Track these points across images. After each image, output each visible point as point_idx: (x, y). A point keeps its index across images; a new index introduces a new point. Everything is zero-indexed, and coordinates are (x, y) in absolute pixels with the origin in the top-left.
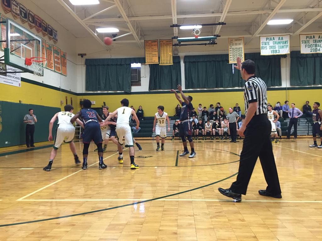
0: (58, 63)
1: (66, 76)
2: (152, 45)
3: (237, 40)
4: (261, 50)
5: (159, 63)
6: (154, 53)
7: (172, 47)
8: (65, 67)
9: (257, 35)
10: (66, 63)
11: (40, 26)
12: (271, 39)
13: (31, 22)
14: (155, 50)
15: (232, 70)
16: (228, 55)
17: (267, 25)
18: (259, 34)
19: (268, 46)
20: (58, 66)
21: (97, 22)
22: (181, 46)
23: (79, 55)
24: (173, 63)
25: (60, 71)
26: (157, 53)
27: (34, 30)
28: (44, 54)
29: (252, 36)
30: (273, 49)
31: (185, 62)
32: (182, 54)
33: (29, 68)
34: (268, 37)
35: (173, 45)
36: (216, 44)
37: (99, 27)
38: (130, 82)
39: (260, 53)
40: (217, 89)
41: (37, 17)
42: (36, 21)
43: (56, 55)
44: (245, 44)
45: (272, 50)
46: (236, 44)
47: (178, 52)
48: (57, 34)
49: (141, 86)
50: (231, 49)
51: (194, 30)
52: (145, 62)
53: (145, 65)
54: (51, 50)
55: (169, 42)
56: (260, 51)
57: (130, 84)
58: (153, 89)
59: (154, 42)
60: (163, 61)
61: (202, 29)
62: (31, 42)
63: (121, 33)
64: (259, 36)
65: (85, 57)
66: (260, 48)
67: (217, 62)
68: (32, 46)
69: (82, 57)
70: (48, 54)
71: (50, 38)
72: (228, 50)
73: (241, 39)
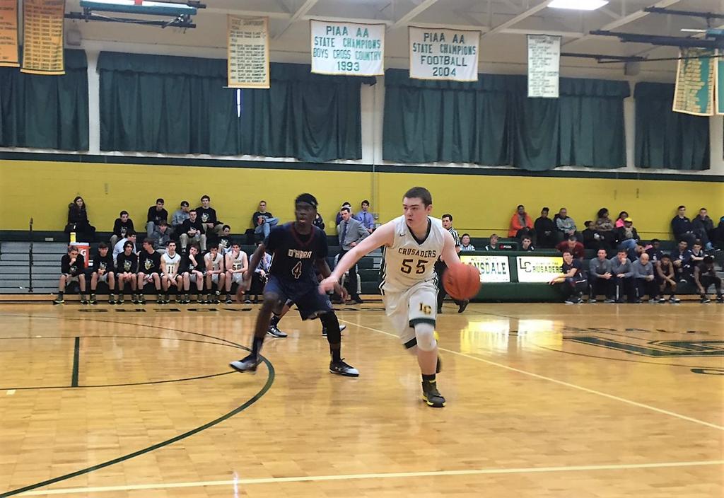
3: (250, 21)
4: (313, 59)
5: (21, 67)
6: (5, 33)
9: (303, 14)
12: (338, 32)
14: (8, 24)
18: (310, 13)
19: (330, 49)
22: (91, 22)
26: (13, 34)
29: (292, 16)
30: (344, 60)
31: (101, 71)
32: (92, 46)
34: (332, 25)
35: (66, 16)
36: (194, 26)
39: (310, 66)
40: (192, 156)
44: (272, 36)
45: (341, 60)
46: (248, 35)
47: (81, 39)
50: (233, 45)
55: (54, 3)
56: (311, 61)
64: (308, 18)
66: (310, 53)
67: (193, 80)
72: (227, 48)
73: (263, 22)
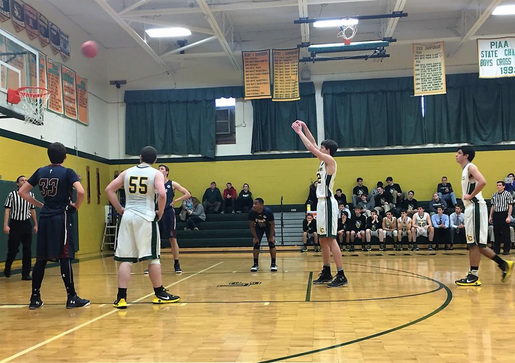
0: (71, 100)
1: (86, 125)
2: (259, 61)
3: (430, 47)
4: (481, 68)
5: (272, 98)
6: (262, 77)
7: (297, 64)
8: (86, 107)
9: (471, 36)
10: (86, 100)
11: (36, 25)
12: (500, 45)
13: (17, 18)
14: (263, 71)
15: (421, 108)
16: (411, 79)
17: (491, 16)
18: (476, 34)
19: (494, 59)
20: (71, 105)
21: (147, 17)
22: (317, 63)
23: (112, 83)
24: (301, 96)
25: (75, 115)
26: (267, 77)
27: (24, 33)
28: (43, 81)
29: (462, 39)
30: (506, 66)
31: (324, 95)
32: (318, 79)
33: (16, 108)
34: (495, 41)
35: (300, 61)
36: (388, 56)
37: (151, 27)
38: (213, 135)
39: (478, 74)
40: (390, 148)
41: (29, 9)
42: (28, 17)
43: (67, 84)
44: (447, 56)
45: (503, 66)
46: (429, 57)
47: (310, 75)
48: (68, 42)
49: (235, 143)
50: (417, 65)
51: (342, 29)
52: (243, 96)
53: (244, 101)
54: (58, 75)
55: (292, 53)
56: (478, 70)
57: (214, 139)
58: (259, 150)
59: (262, 54)
60: (279, 93)
61: (358, 27)
62: (18, 57)
63: (196, 36)
64: (475, 38)
65: (124, 88)
66: (478, 64)
67: (389, 94)
68: (20, 65)
69: (118, 87)
70: (52, 82)
71: (55, 51)
72: (413, 68)
73: (440, 45)
